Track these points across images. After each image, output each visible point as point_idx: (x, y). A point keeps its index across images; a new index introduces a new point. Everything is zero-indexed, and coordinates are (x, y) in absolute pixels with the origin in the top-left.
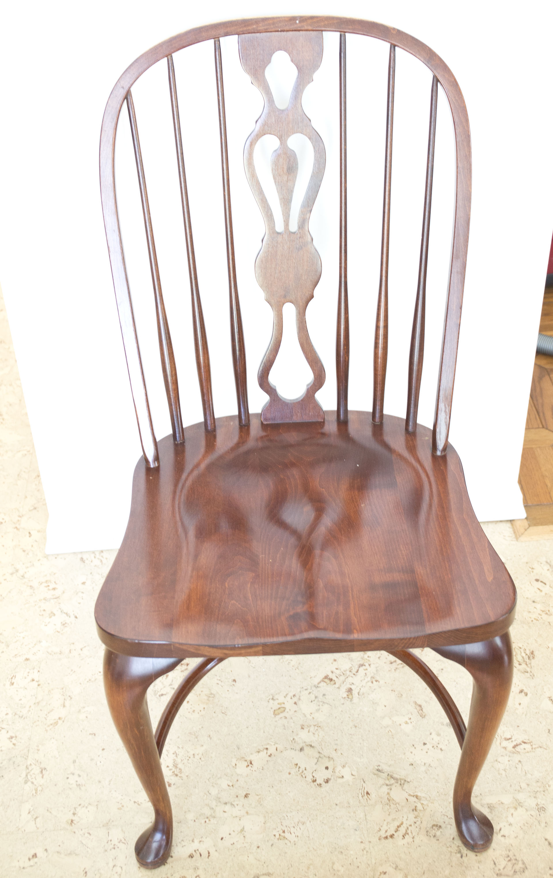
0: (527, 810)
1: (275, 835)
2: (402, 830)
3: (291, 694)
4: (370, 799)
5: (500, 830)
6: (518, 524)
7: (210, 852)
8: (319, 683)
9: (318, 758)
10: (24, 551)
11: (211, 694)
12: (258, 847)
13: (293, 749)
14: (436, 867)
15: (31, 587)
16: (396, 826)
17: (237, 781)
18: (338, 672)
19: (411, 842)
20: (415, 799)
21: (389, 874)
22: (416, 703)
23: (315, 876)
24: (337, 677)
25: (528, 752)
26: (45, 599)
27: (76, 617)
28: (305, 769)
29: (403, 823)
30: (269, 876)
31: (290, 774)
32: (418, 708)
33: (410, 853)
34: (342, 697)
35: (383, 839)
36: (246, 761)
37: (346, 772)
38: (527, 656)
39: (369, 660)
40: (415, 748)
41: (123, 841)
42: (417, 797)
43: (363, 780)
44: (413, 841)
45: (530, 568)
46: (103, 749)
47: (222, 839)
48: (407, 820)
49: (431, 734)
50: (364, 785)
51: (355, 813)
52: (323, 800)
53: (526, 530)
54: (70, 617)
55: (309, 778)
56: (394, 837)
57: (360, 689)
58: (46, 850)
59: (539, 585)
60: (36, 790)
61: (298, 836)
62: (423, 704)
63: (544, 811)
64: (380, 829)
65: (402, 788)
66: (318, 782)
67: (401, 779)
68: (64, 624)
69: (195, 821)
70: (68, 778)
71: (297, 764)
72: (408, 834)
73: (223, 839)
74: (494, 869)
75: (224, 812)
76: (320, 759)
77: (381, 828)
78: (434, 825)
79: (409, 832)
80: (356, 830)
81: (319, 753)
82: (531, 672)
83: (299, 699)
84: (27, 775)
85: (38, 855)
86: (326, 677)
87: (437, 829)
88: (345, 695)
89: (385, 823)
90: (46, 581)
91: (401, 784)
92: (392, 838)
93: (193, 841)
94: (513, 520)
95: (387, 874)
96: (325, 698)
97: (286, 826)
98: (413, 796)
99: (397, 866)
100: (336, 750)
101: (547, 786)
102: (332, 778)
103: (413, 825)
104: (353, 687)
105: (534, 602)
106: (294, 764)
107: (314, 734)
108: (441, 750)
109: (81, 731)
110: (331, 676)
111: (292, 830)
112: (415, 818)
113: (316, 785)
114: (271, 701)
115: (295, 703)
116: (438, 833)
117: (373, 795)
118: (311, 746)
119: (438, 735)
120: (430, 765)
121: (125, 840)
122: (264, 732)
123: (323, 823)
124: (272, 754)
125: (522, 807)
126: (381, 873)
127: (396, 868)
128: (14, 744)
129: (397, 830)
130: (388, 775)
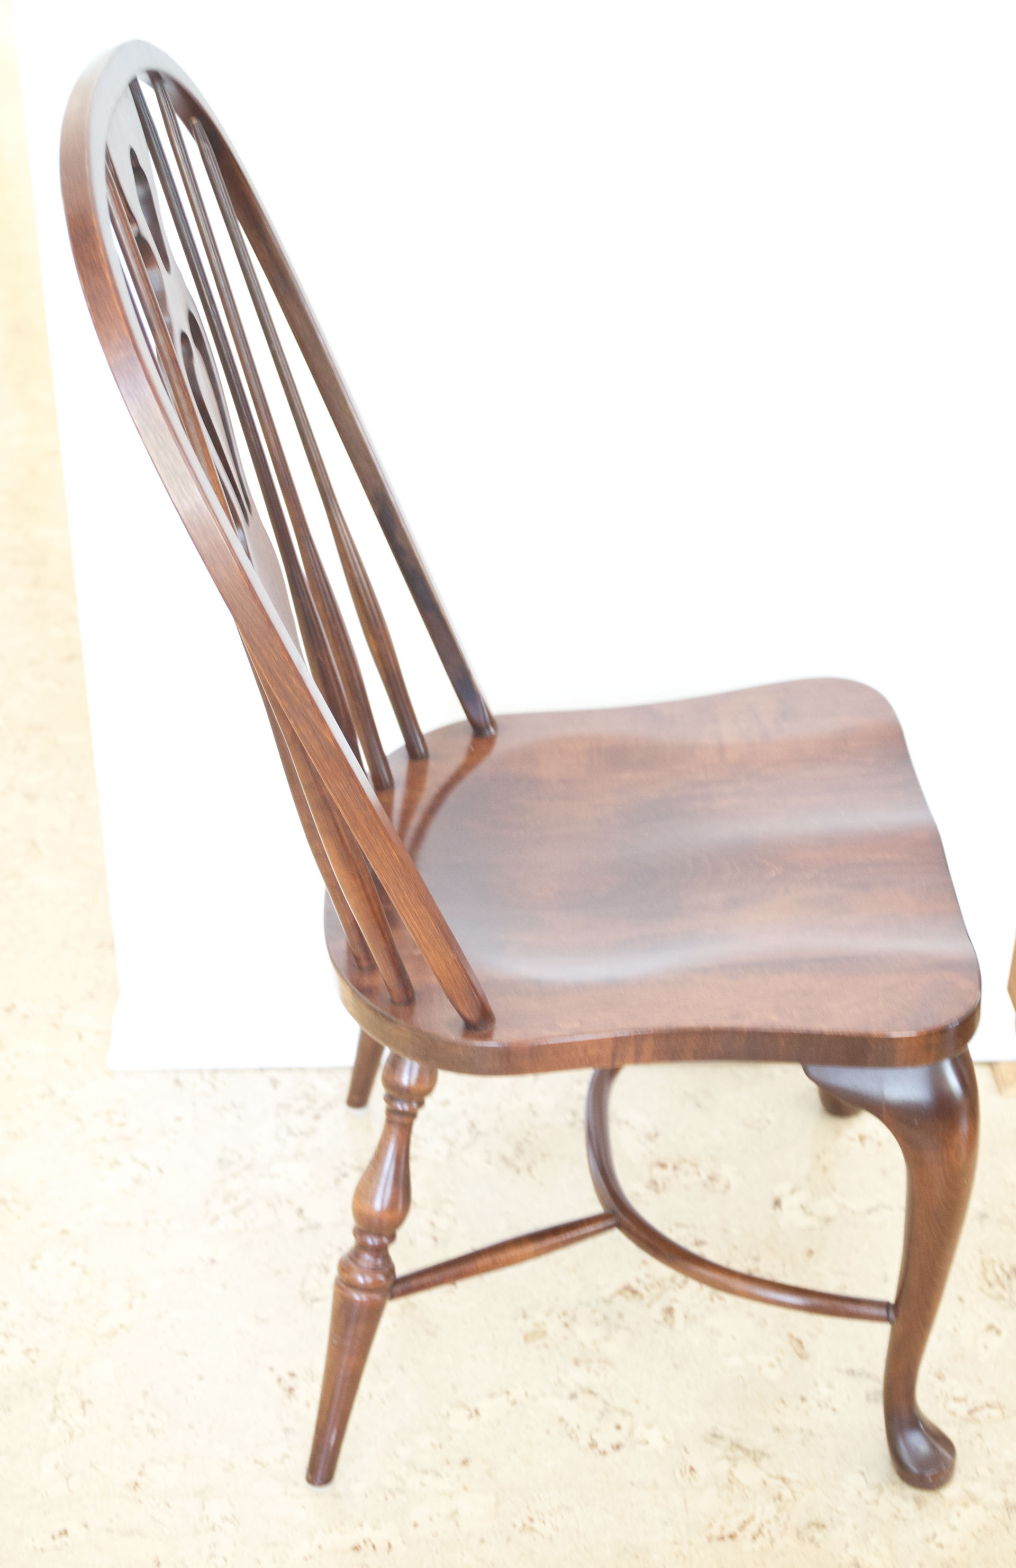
0: (985, 1508)
2: (752, 1528)
4: (695, 1478)
5: (935, 1536)
6: (1003, 1067)
7: (393, 1544)
18: (648, 1281)
19: (769, 1548)
20: (780, 1482)
22: (791, 1336)
24: (647, 1289)
25: (995, 1421)
27: (160, 1171)
28: (578, 1427)
31: (548, 1432)
32: (795, 1343)
38: (1005, 1275)
41: (231, 1517)
42: (783, 1479)
43: (685, 1447)
44: (773, 1547)
47: (416, 1525)
48: (762, 1513)
52: (607, 1477)
55: (584, 1441)
56: (736, 1539)
57: (689, 1309)
58: (86, 1526)
60: (71, 1435)
61: (557, 1529)
62: (805, 1338)
65: (757, 1464)
66: (601, 1446)
67: (754, 1452)
68: (137, 1181)
69: (366, 1496)
70: (131, 1418)
72: (763, 1535)
79: (765, 1531)
80: (666, 1524)
81: (606, 1403)
83: (574, 1318)
84: (55, 1411)
85: (69, 1532)
93: (361, 1525)
94: (995, 1060)
100: (637, 1401)
102: (628, 1443)
104: (675, 1306)
108: (834, 1410)
110: (635, 1285)
111: (547, 1518)
112: (779, 1510)
115: (566, 1325)
118: (591, 1392)
119: (830, 1385)
122: (504, 1366)
128: (34, 1362)
129: (742, 1527)
130: (733, 1444)
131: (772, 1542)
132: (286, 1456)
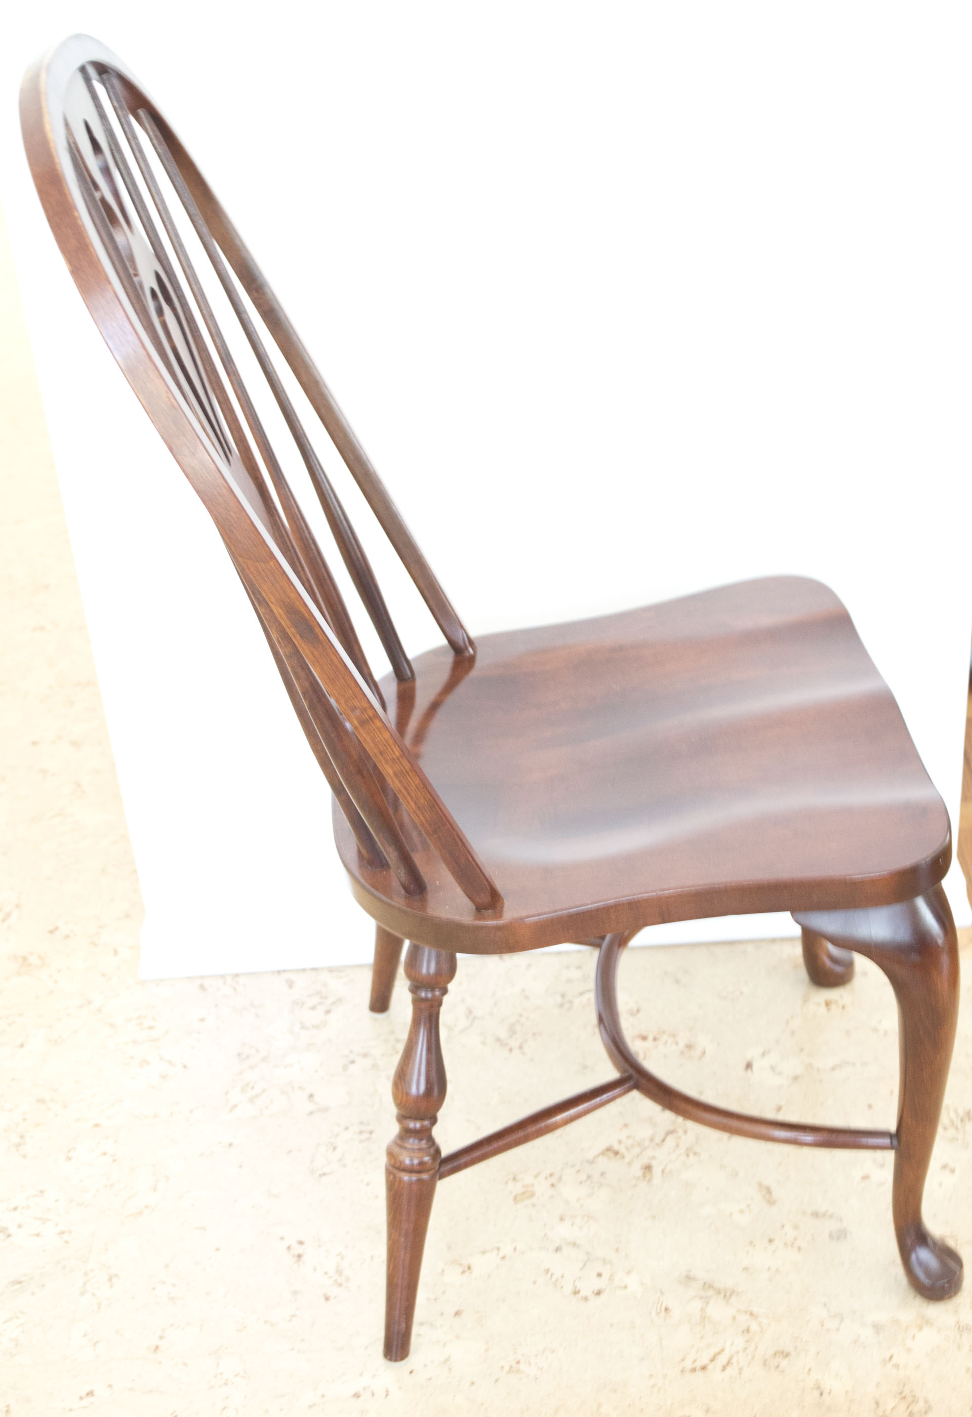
1: (502, 1367)
3: (547, 1173)
8: (595, 1157)
9: (586, 1262)
10: (104, 975)
12: (473, 1383)
13: (545, 1249)
15: (112, 1025)
16: (712, 1354)
17: (444, 1292)
26: (134, 1042)
29: (724, 1348)
33: (732, 1391)
34: (635, 1177)
35: (688, 1372)
40: (755, 1247)
46: (217, 1249)
49: (783, 1227)
50: (662, 1298)
51: (643, 1336)
54: (175, 1066)
64: (684, 1359)
71: (549, 1270)
73: (413, 1372)
76: (588, 1263)
77: (687, 1358)
78: (778, 1352)
86: (609, 1149)
88: (639, 1174)
89: (694, 1350)
90: (139, 1017)
91: (725, 1296)
92: (704, 1372)
96: (605, 1178)
97: (523, 1355)
98: (746, 1312)
99: (709, 1408)
103: (741, 1352)
106: (542, 1271)
107: (581, 1228)
113: (580, 1298)
114: (511, 1183)
116: (784, 1363)
117: (676, 1312)
123: (586, 1350)
124: (507, 1257)
127: (708, 1410)
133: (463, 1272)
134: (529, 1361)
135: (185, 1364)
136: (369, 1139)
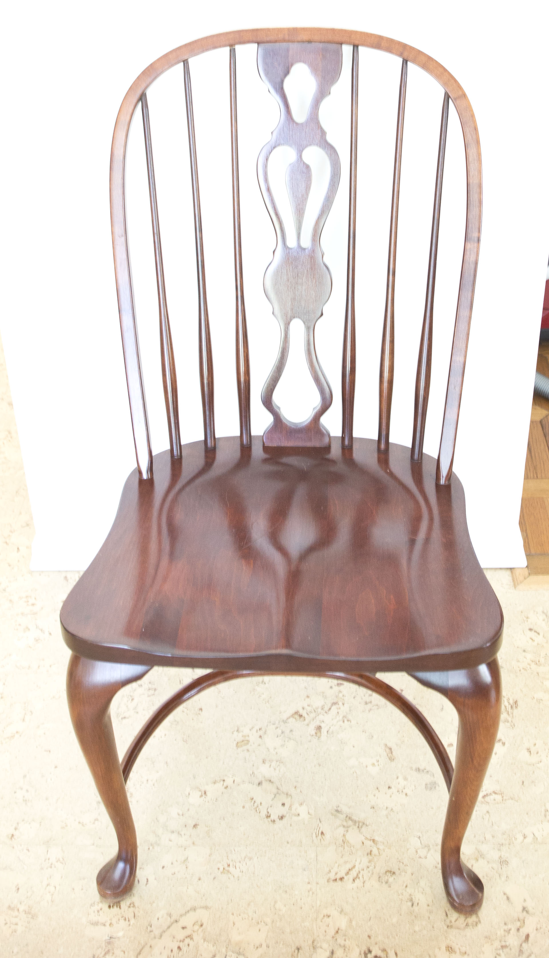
0: (488, 862)
1: (219, 868)
2: (354, 873)
3: (257, 727)
4: (323, 839)
6: (517, 572)
7: (149, 880)
8: (288, 719)
10: (10, 565)
11: (175, 721)
12: (200, 879)
13: (252, 783)
14: (384, 914)
15: (11, 601)
16: (347, 869)
17: (188, 810)
18: (309, 709)
19: (361, 887)
20: (371, 843)
21: (332, 918)
22: (386, 745)
23: (254, 914)
24: (307, 714)
25: (498, 803)
26: (22, 614)
27: (50, 634)
28: (261, 804)
29: (355, 866)
30: (206, 909)
31: (244, 807)
32: (388, 750)
33: (358, 898)
34: (310, 735)
35: (332, 881)
36: (200, 791)
37: (303, 811)
38: (510, 706)
39: (343, 699)
40: (379, 791)
41: (61, 859)
42: (374, 841)
43: (320, 819)
44: (364, 886)
45: (525, 617)
47: (163, 867)
48: (360, 864)
49: (397, 778)
50: (320, 825)
51: (306, 852)
52: (274, 837)
53: (525, 578)
54: (44, 633)
55: (264, 813)
56: (343, 881)
57: (330, 727)
59: (532, 634)
61: (242, 872)
62: (394, 747)
63: (507, 864)
64: (330, 871)
65: (360, 831)
66: (272, 817)
67: (359, 822)
68: (37, 640)
70: (15, 792)
71: (253, 799)
72: (359, 878)
73: (165, 868)
74: (445, 921)
75: (170, 840)
76: (277, 795)
77: (332, 871)
78: (388, 871)
79: (360, 876)
80: (305, 870)
81: (278, 788)
82: (512, 721)
83: (265, 733)
86: (296, 713)
87: (391, 876)
88: (313, 732)
89: (337, 865)
90: (27, 597)
91: (358, 827)
92: (341, 882)
94: (513, 568)
95: (331, 918)
96: (292, 734)
97: (232, 861)
98: (370, 840)
99: (343, 910)
100: (295, 787)
101: (513, 839)
102: (287, 816)
103: (365, 869)
104: (323, 725)
105: (524, 651)
106: (249, 799)
107: (275, 769)
108: (406, 794)
109: (37, 747)
110: (301, 712)
111: (238, 865)
112: (370, 861)
113: (270, 821)
114: (235, 733)
115: (260, 737)
116: (391, 879)
117: (328, 836)
118: (270, 781)
119: (405, 779)
120: (392, 809)
121: (63, 859)
122: (223, 763)
123: (271, 860)
124: (229, 787)
125: (483, 858)
126: (324, 916)
127: (342, 911)
129: (347, 873)
130: (347, 816)
131: (364, 882)
132: (96, 820)
133: (201, 796)
134: (235, 866)
135: (28, 850)
136: (154, 694)
